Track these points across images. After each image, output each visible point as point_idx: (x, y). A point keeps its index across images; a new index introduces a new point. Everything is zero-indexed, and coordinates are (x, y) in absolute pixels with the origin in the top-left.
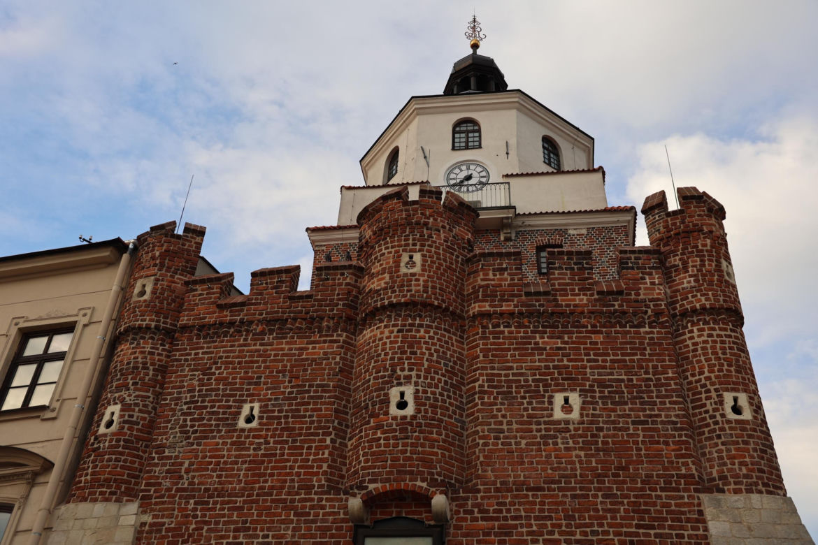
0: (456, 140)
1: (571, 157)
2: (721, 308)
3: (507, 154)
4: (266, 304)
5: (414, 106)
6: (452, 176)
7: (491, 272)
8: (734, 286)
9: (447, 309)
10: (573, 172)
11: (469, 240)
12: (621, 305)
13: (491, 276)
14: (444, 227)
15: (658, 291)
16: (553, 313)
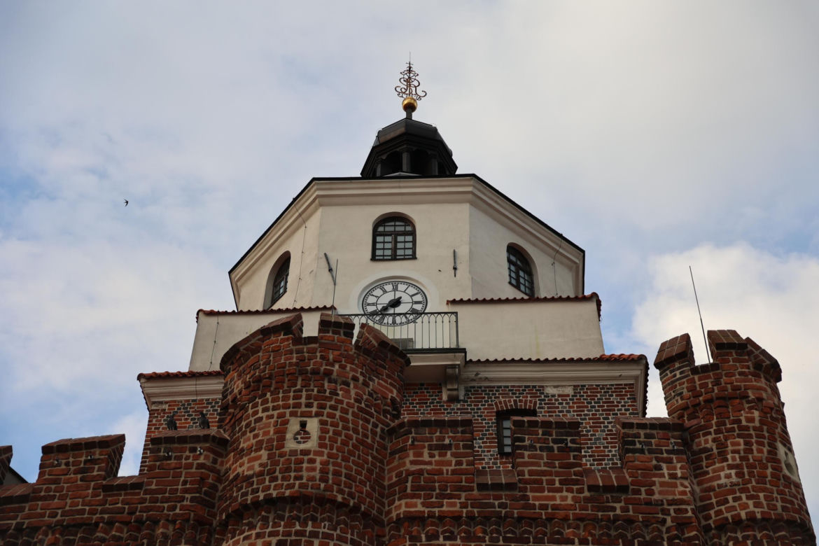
0: (379, 246)
1: (549, 278)
2: (779, 519)
3: (455, 269)
4: (62, 498)
5: (314, 192)
6: (371, 300)
7: (426, 452)
8: (798, 486)
9: (356, 508)
10: (553, 300)
11: (393, 400)
12: (625, 509)
13: (426, 457)
14: (355, 379)
15: (681, 489)
16: (520, 519)
